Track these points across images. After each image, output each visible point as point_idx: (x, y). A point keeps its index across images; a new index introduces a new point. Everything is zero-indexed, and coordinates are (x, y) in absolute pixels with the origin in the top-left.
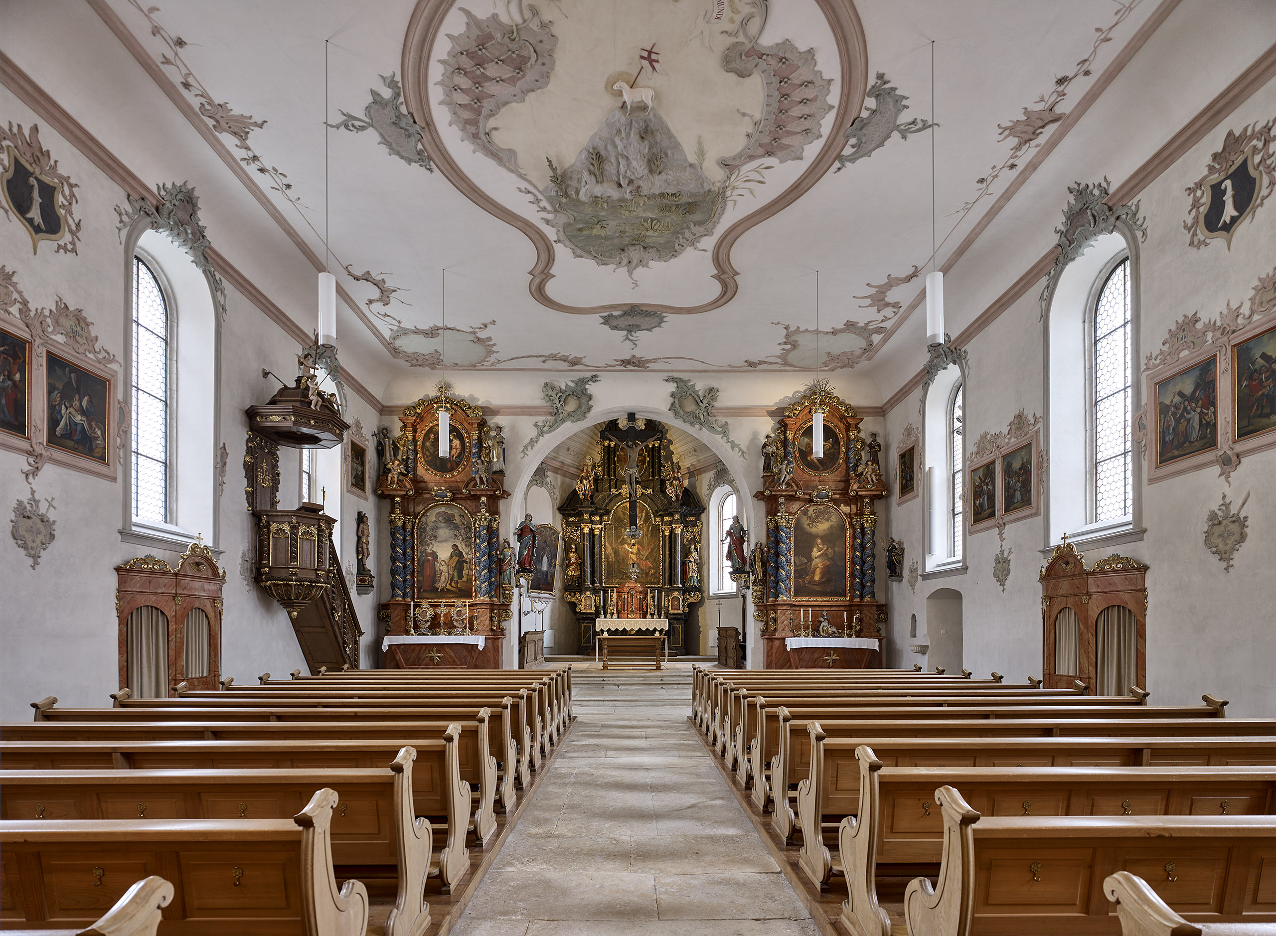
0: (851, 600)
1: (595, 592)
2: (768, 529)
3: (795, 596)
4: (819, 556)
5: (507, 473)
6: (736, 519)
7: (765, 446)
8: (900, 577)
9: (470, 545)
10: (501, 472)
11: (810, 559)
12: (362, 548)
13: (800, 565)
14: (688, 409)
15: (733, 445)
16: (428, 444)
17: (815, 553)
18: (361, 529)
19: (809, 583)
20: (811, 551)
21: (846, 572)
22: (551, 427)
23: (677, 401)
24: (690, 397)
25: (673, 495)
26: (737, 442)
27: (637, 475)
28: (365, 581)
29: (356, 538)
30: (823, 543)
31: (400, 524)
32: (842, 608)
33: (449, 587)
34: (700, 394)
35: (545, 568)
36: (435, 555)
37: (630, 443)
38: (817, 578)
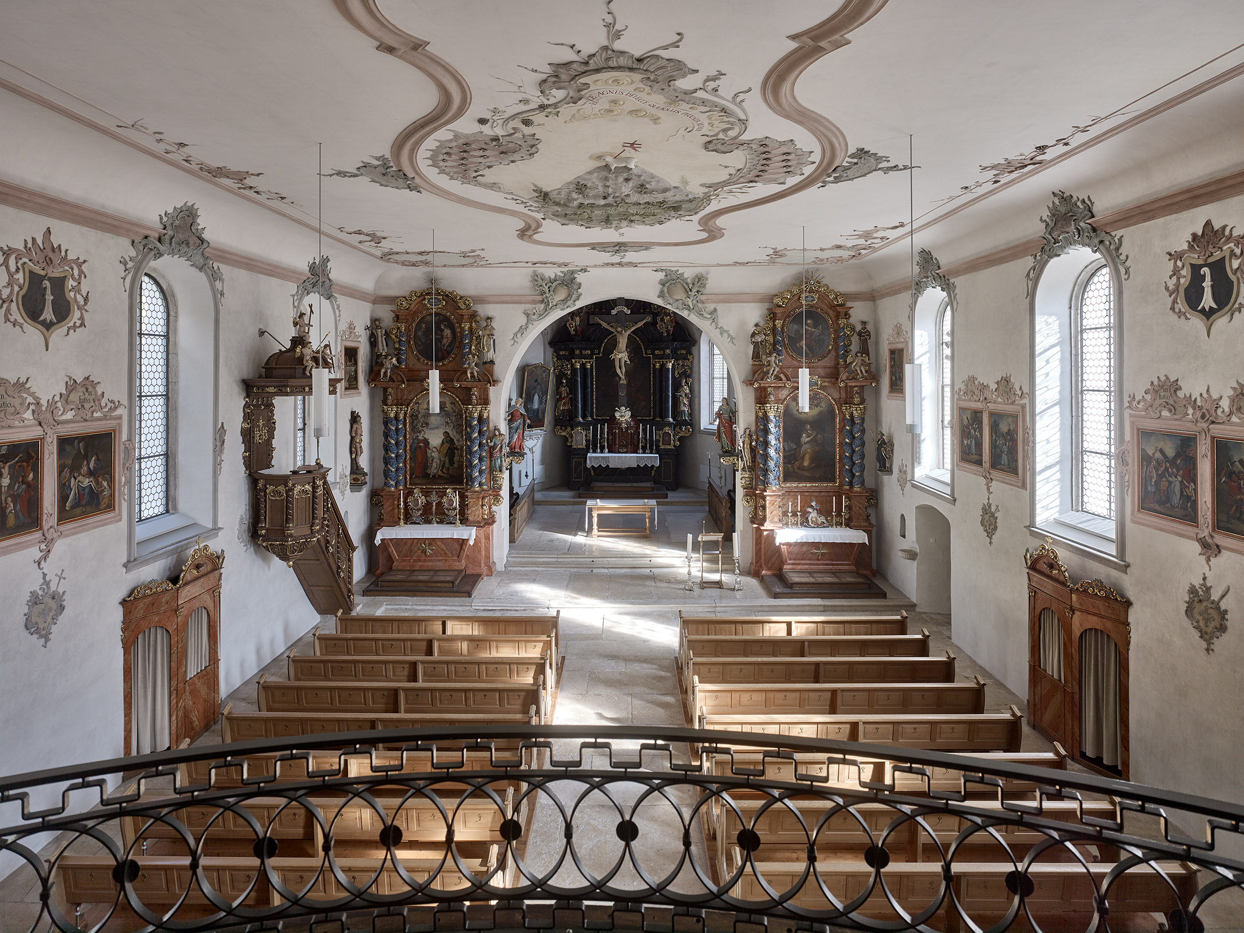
0: (841, 485)
1: (585, 426)
2: (757, 416)
3: (784, 481)
4: (808, 442)
5: (497, 361)
6: (726, 401)
7: (753, 335)
8: (890, 471)
9: (461, 432)
10: (492, 362)
11: (799, 445)
12: (356, 448)
13: (790, 451)
14: (677, 297)
15: (722, 331)
16: (420, 333)
17: (805, 438)
18: (354, 429)
19: (799, 468)
20: (801, 437)
21: (835, 457)
22: (540, 315)
23: (666, 289)
24: (679, 285)
25: (664, 330)
26: (726, 328)
27: (626, 358)
28: (358, 480)
29: (349, 438)
30: (812, 428)
31: (392, 415)
32: (831, 494)
33: (440, 473)
34: (689, 281)
35: (536, 406)
36: (426, 442)
37: (619, 329)
38: (806, 464)
